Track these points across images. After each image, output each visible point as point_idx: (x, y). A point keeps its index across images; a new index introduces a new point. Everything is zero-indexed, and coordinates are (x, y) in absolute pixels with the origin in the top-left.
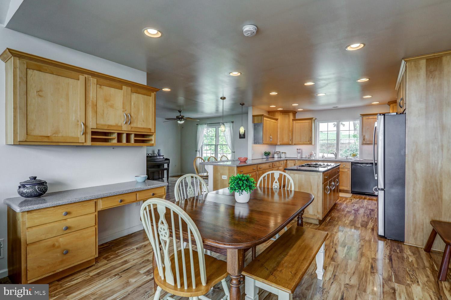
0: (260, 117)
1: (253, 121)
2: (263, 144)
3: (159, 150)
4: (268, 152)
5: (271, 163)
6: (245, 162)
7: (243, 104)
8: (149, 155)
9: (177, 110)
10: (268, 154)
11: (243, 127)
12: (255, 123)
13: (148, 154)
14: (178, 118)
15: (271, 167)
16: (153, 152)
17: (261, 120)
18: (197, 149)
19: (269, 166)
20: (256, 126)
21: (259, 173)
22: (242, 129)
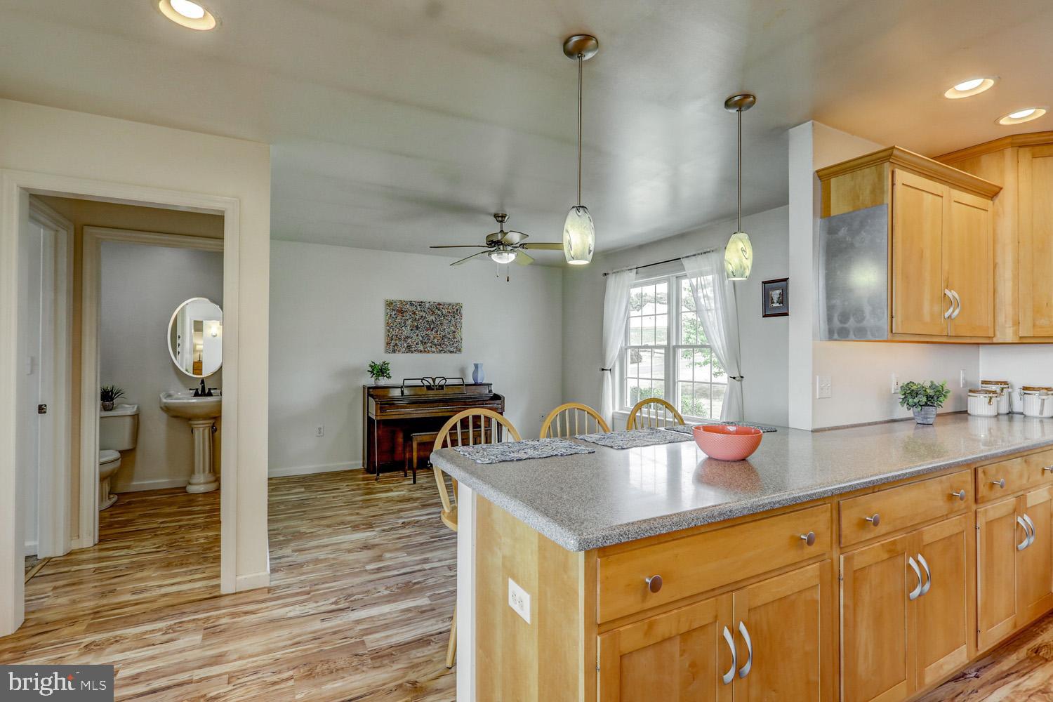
0: (869, 173)
1: (823, 207)
2: (894, 336)
3: (476, 366)
4: (927, 384)
5: (968, 476)
6: (743, 460)
7: (746, 96)
8: (437, 381)
9: (490, 214)
10: (929, 397)
11: (744, 236)
12: (835, 211)
13: (434, 380)
14: (493, 242)
15: (960, 505)
16: (463, 370)
17: (877, 190)
18: (604, 364)
19: (951, 497)
20: (843, 232)
21: (858, 563)
22: (741, 245)
